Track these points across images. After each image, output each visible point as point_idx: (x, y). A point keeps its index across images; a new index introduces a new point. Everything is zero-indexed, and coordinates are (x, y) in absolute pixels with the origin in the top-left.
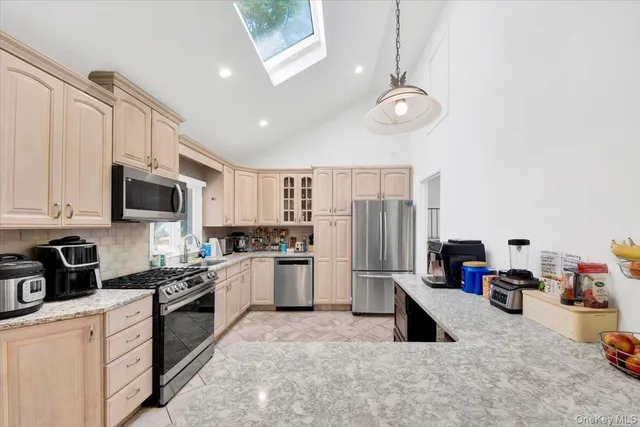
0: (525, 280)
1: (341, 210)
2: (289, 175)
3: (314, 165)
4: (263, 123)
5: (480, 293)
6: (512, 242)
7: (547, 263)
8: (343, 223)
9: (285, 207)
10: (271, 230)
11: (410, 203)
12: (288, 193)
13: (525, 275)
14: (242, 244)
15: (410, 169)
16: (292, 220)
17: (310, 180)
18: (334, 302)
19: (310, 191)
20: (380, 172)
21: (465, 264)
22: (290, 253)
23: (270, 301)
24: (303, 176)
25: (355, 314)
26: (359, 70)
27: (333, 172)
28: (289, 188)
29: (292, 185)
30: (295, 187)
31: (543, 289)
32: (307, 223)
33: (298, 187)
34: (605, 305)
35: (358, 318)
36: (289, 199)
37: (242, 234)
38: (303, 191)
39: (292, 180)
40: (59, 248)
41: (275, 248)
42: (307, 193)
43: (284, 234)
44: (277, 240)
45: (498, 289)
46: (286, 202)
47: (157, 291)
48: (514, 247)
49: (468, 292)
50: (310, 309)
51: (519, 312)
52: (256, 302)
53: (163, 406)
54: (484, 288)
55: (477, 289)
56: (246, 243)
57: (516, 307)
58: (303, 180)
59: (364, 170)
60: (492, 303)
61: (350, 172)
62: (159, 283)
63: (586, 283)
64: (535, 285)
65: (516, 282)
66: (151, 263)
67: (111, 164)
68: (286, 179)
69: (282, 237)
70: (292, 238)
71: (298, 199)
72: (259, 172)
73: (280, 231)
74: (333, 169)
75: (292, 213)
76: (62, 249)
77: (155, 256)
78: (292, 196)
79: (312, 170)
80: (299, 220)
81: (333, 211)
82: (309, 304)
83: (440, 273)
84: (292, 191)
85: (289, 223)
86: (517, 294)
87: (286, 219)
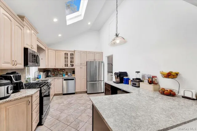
0: (139, 80)
1: (84, 64)
2: (66, 52)
3: (75, 50)
4: (60, 35)
5: (128, 84)
6: (136, 72)
7: (143, 76)
8: (84, 68)
9: (65, 62)
10: (59, 69)
11: (102, 62)
12: (66, 58)
13: (139, 79)
14: (50, 74)
15: (102, 53)
16: (67, 66)
17: (73, 54)
18: (81, 91)
19: (73, 57)
20: (94, 53)
21: (124, 77)
22: (66, 77)
23: (61, 92)
24: (71, 53)
25: (88, 94)
26: (89, 23)
27: (81, 52)
28: (66, 56)
29: (67, 55)
30: (68, 56)
31: (144, 82)
32: (72, 67)
33: (69, 56)
34: (157, 84)
35: (89, 95)
36: (66, 60)
37: (49, 71)
38: (71, 58)
39: (67, 54)
40: (12, 75)
41: (60, 75)
42: (72, 58)
43: (64, 71)
44: (61, 73)
45: (134, 82)
46: (65, 61)
47: (41, 89)
48: (137, 73)
49: (125, 84)
50: (74, 94)
51: (139, 87)
52: (56, 93)
53: (43, 125)
54: (129, 83)
55: (127, 83)
56: (51, 74)
57: (138, 86)
58: (71, 54)
59: (90, 52)
60: (132, 86)
61: (86, 52)
62: (41, 86)
63: (153, 80)
64: (142, 81)
65: (138, 81)
66: (26, 81)
67: (23, 48)
68: (65, 53)
69: (63, 72)
70: (66, 72)
71: (69, 60)
72: (56, 51)
73: (62, 70)
74: (81, 51)
75: (67, 64)
76: (13, 76)
77: (28, 78)
78: (67, 59)
79: (74, 51)
80: (69, 67)
81: (81, 64)
82: (74, 92)
83: (118, 80)
84: (67, 57)
85: (66, 67)
86: (139, 83)
87: (65, 66)
